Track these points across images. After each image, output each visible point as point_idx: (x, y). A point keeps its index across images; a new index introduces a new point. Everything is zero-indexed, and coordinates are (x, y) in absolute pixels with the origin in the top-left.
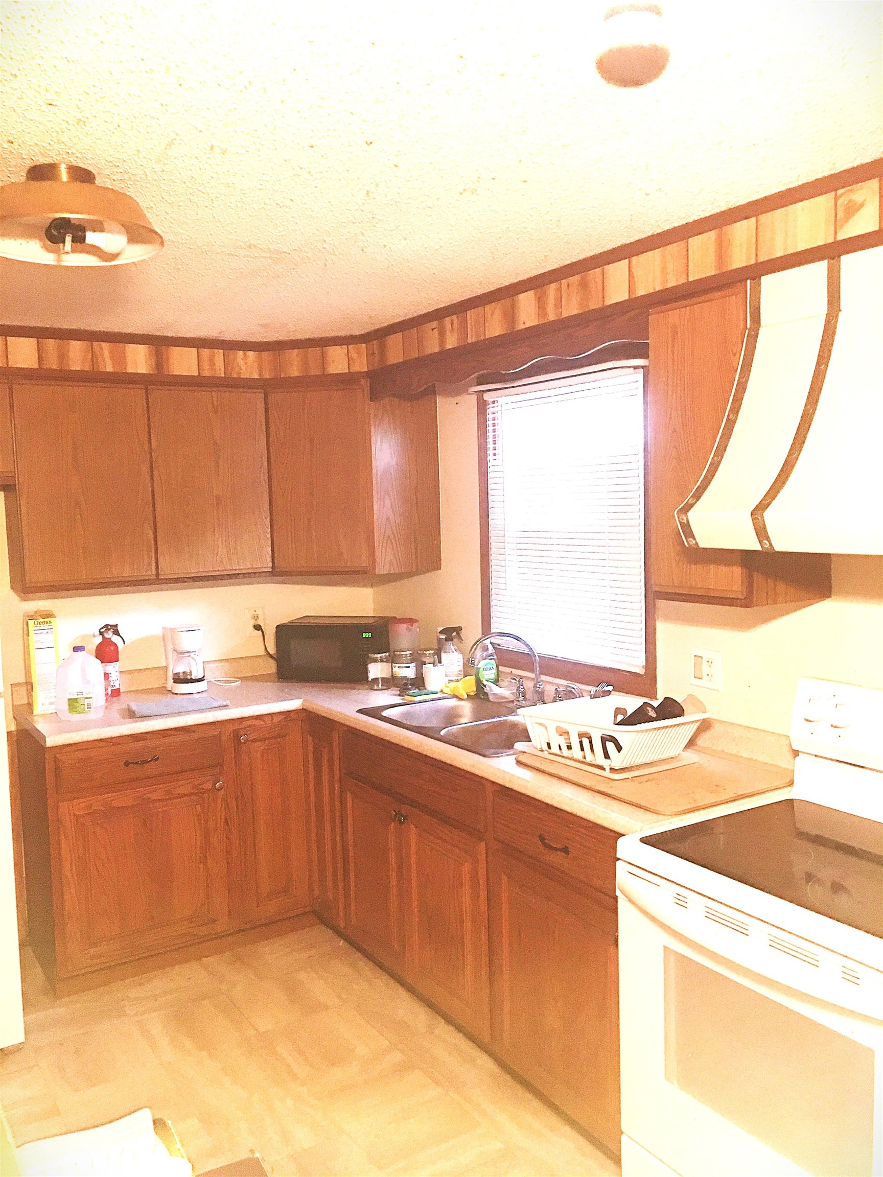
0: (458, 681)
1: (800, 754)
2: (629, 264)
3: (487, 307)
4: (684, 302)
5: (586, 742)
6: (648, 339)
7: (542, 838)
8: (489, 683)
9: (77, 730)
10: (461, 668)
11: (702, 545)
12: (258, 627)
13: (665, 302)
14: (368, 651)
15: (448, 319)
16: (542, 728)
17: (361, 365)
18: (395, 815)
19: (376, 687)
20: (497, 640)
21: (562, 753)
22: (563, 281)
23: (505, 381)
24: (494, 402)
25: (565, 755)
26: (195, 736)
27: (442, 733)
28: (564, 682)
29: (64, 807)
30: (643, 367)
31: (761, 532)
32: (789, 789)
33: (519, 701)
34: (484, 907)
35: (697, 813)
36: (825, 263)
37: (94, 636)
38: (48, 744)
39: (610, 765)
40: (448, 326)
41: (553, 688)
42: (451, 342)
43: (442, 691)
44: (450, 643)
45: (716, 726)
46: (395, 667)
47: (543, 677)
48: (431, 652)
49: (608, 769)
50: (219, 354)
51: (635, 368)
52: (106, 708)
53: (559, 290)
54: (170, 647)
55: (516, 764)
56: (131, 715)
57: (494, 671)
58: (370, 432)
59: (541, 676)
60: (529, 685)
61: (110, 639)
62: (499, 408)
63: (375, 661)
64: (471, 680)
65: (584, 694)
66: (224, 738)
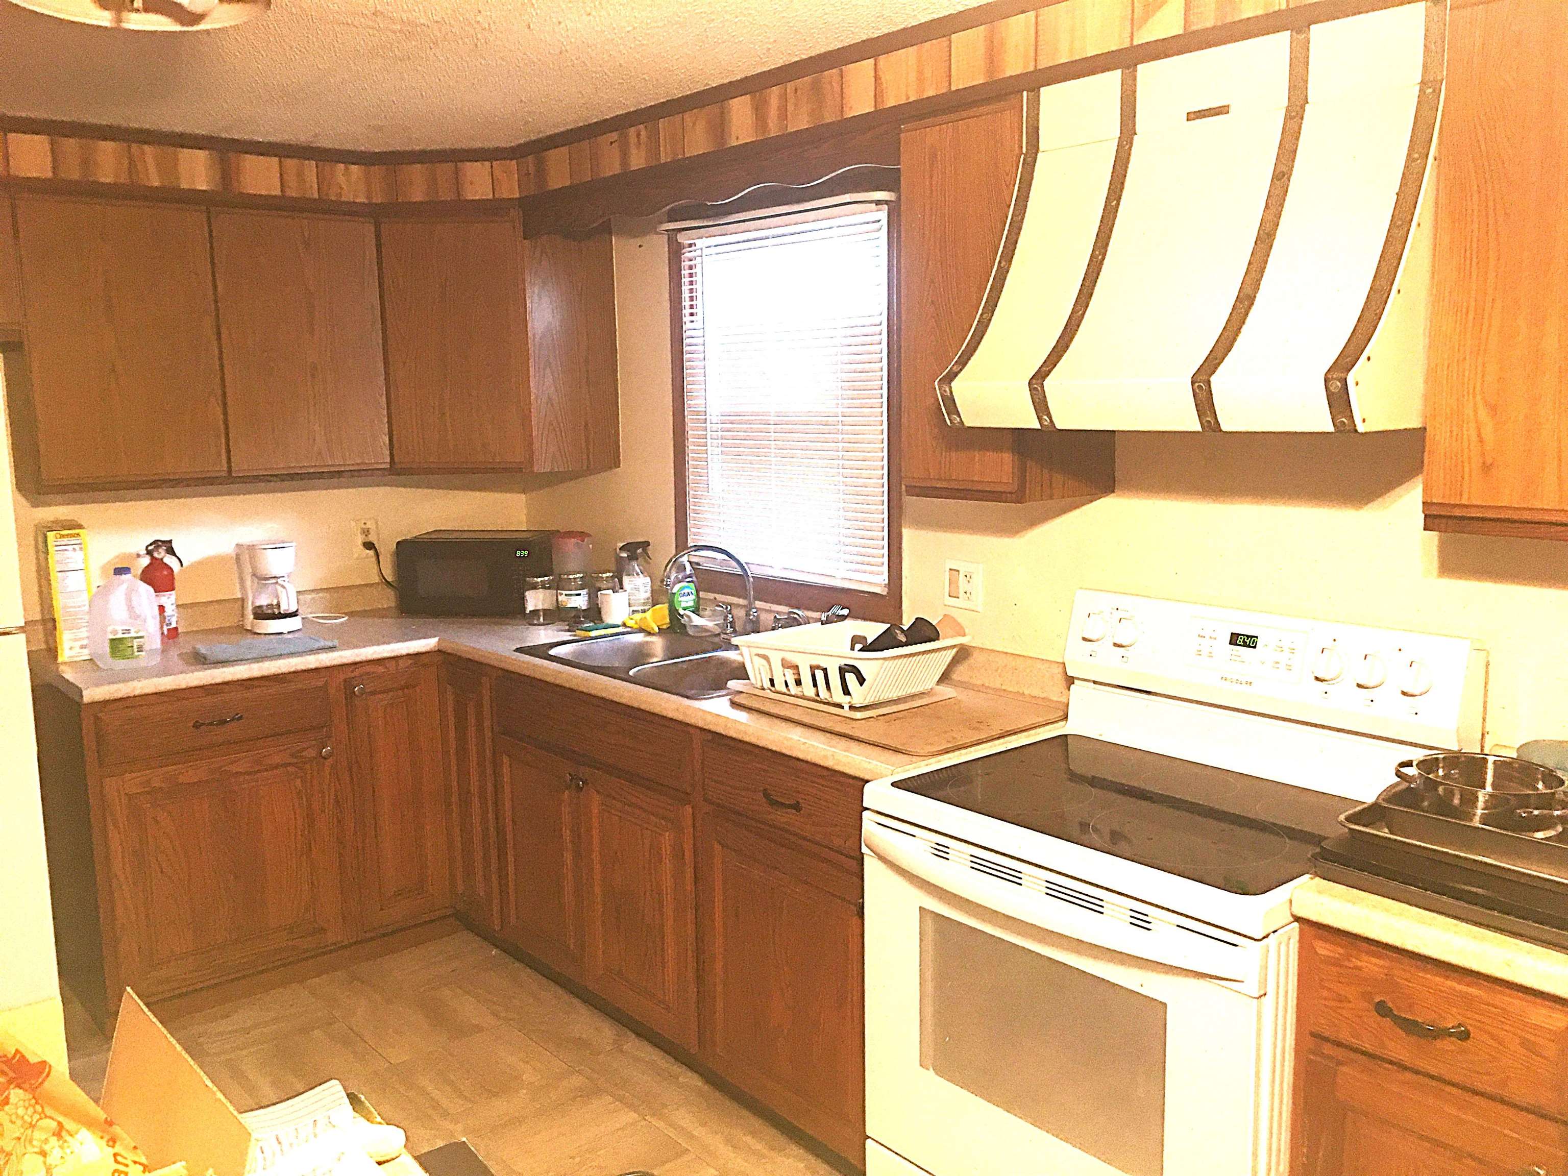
0: (644, 611)
1: (1076, 681)
2: (875, 64)
3: (687, 116)
4: (945, 118)
5: (819, 675)
6: (899, 164)
7: (766, 795)
8: (687, 612)
9: (125, 681)
10: (648, 595)
11: (968, 423)
12: (369, 545)
13: (922, 117)
14: (525, 576)
15: (632, 131)
16: (764, 662)
17: (511, 190)
18: (571, 780)
19: (535, 622)
20: (696, 557)
21: (789, 690)
22: (788, 84)
23: (708, 217)
24: (690, 245)
25: (793, 694)
26: (293, 687)
27: (631, 673)
28: (784, 609)
29: (111, 785)
30: (886, 202)
31: (1041, 405)
32: (1063, 723)
33: (726, 634)
34: (689, 886)
35: (957, 753)
36: (1118, 73)
37: (138, 556)
38: (86, 699)
39: (850, 703)
40: (633, 139)
41: (771, 617)
42: (638, 161)
43: (624, 625)
44: (635, 564)
45: (976, 654)
46: (561, 594)
47: (758, 604)
48: (608, 574)
49: (846, 707)
50: (310, 166)
51: (878, 203)
52: (163, 651)
53: (784, 97)
54: (248, 570)
55: (731, 706)
56: (200, 660)
57: (693, 597)
58: (524, 280)
59: (756, 602)
60: (740, 613)
61: (162, 559)
62: (698, 253)
63: (534, 587)
64: (663, 609)
65: (811, 621)
66: (332, 691)
